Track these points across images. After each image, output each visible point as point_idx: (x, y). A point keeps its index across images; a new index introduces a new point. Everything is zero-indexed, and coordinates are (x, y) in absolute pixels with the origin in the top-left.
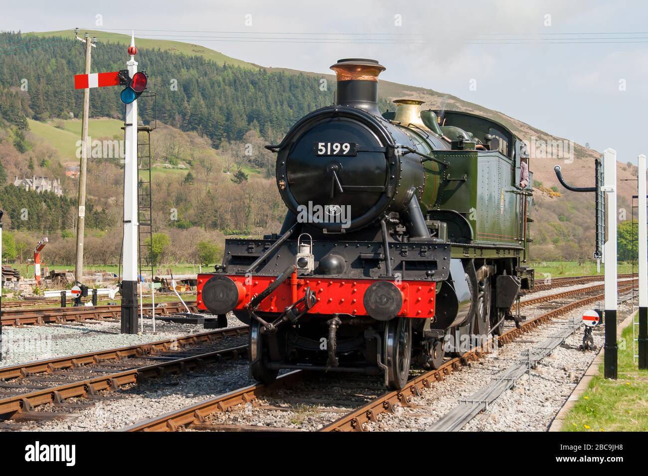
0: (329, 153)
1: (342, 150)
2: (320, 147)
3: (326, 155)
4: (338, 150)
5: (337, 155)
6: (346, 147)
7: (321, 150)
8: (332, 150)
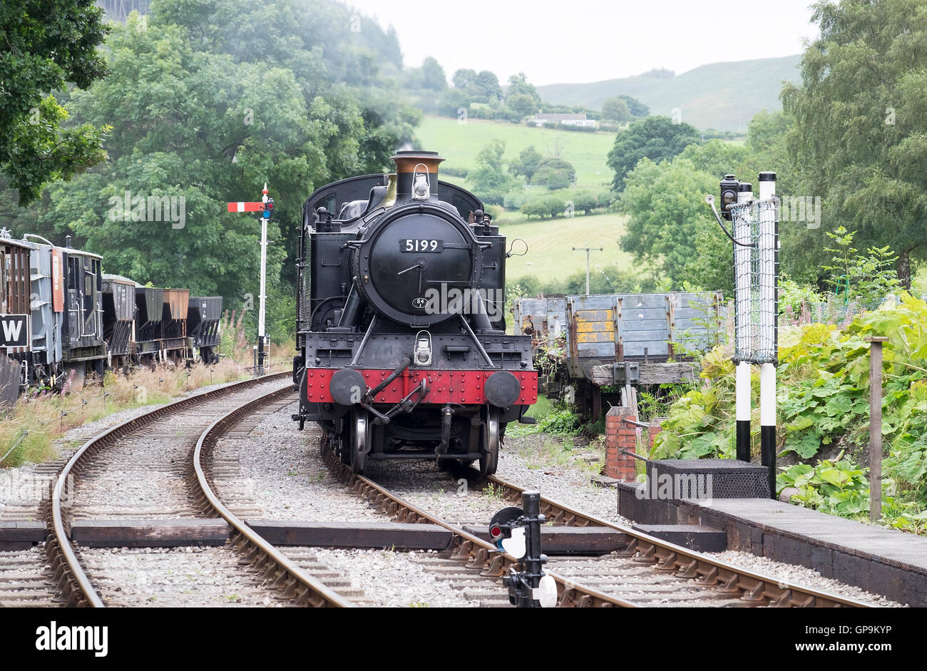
0: (417, 250)
1: (430, 247)
2: (408, 244)
3: (414, 252)
4: (426, 247)
5: (425, 252)
6: (434, 244)
7: (409, 247)
8: (420, 247)
